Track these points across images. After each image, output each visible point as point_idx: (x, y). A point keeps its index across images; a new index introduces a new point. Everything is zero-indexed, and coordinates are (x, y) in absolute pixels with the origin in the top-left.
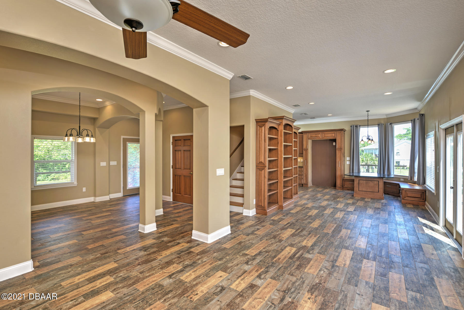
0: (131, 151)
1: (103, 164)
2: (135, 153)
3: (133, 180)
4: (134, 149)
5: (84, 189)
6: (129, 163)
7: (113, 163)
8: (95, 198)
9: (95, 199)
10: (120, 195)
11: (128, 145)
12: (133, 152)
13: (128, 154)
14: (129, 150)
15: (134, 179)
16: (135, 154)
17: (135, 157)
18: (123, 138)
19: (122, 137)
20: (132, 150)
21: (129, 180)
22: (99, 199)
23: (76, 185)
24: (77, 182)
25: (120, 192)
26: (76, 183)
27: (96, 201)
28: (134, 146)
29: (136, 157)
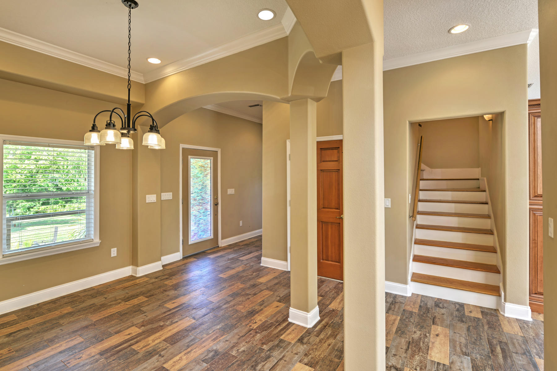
0: (196, 174)
1: (151, 198)
2: (201, 176)
3: (198, 226)
4: (199, 169)
5: (114, 252)
6: (192, 195)
7: (167, 196)
8: (134, 267)
9: (135, 271)
10: (177, 256)
11: (190, 162)
12: (199, 175)
13: (191, 179)
14: (191, 169)
15: (199, 224)
16: (201, 178)
17: (201, 183)
18: (183, 149)
19: (182, 146)
20: (197, 171)
21: (191, 227)
22: (143, 270)
23: (98, 245)
24: (100, 239)
25: (178, 251)
26: (97, 241)
27: (138, 276)
28: (200, 164)
29: (203, 183)
